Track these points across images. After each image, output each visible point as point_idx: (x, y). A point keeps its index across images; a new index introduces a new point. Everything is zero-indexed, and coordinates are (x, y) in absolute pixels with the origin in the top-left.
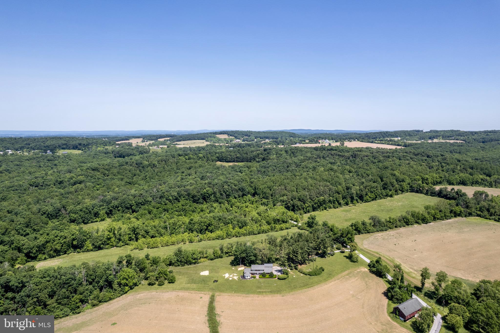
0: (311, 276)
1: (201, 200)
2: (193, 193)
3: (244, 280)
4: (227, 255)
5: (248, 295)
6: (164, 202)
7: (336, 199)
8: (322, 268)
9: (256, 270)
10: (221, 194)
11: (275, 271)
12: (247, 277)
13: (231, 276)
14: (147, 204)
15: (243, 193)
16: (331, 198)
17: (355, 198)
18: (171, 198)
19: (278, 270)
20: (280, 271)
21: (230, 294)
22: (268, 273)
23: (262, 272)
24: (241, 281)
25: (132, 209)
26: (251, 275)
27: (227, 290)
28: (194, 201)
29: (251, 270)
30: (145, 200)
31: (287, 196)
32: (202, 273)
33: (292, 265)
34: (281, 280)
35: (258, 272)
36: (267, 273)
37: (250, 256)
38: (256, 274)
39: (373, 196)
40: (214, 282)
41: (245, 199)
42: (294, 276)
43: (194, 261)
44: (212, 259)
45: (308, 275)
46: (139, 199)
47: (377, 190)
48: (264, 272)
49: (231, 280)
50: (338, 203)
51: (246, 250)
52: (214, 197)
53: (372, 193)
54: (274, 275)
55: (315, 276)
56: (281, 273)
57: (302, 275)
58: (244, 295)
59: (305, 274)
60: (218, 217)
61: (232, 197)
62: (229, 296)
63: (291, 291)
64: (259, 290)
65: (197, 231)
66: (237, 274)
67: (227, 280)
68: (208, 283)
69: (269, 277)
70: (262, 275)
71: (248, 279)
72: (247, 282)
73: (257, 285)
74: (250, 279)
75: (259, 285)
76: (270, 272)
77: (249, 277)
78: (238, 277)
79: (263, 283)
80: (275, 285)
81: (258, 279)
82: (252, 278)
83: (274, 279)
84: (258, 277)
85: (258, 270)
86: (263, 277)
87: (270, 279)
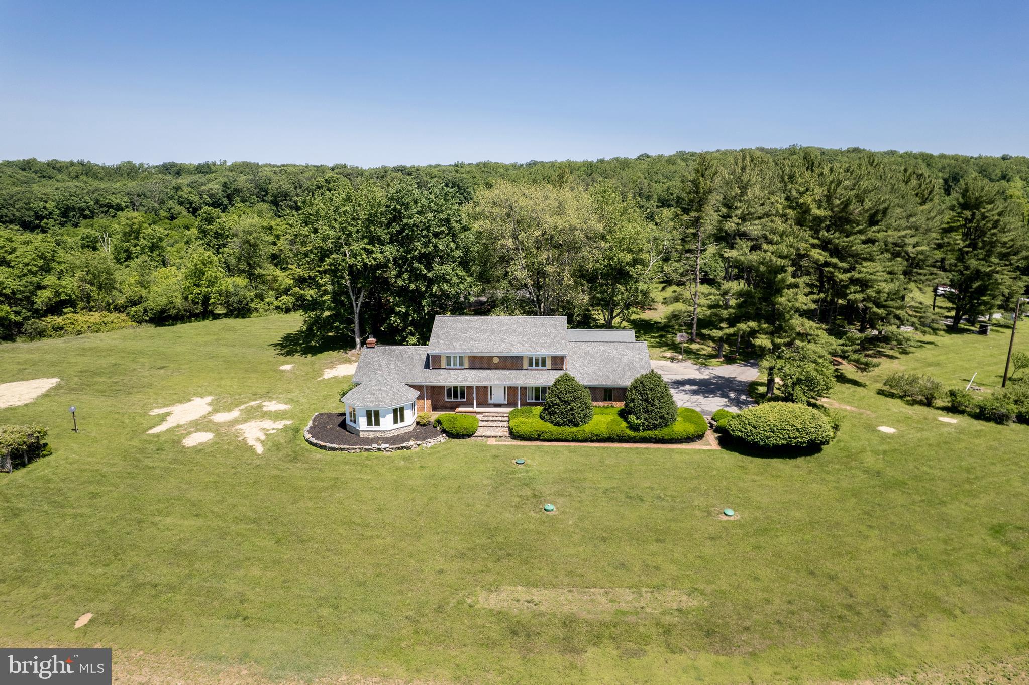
2: (277, 186)
4: (287, 300)
6: (169, 210)
12: (373, 417)
13: (221, 418)
18: (196, 199)
20: (705, 388)
22: (608, 394)
23: (547, 378)
24: (295, 458)
25: (43, 230)
26: (420, 410)
29: (432, 363)
35: (498, 380)
36: (598, 393)
38: (483, 396)
42: (887, 430)
44: (161, 319)
48: (564, 381)
49: (198, 450)
56: (736, 401)
57: (950, 420)
59: (980, 417)
64: (510, 598)
66: (290, 401)
67: (167, 443)
69: (629, 432)
70: (538, 410)
71: (384, 446)
72: (358, 475)
73: (482, 512)
74: (411, 443)
75: (508, 515)
76: (627, 382)
77: (396, 422)
78: (286, 429)
79: (560, 494)
80: (725, 518)
81: (494, 452)
82: (433, 435)
83: (681, 452)
84: (504, 432)
85: (496, 360)
86: (557, 429)
87: (639, 452)
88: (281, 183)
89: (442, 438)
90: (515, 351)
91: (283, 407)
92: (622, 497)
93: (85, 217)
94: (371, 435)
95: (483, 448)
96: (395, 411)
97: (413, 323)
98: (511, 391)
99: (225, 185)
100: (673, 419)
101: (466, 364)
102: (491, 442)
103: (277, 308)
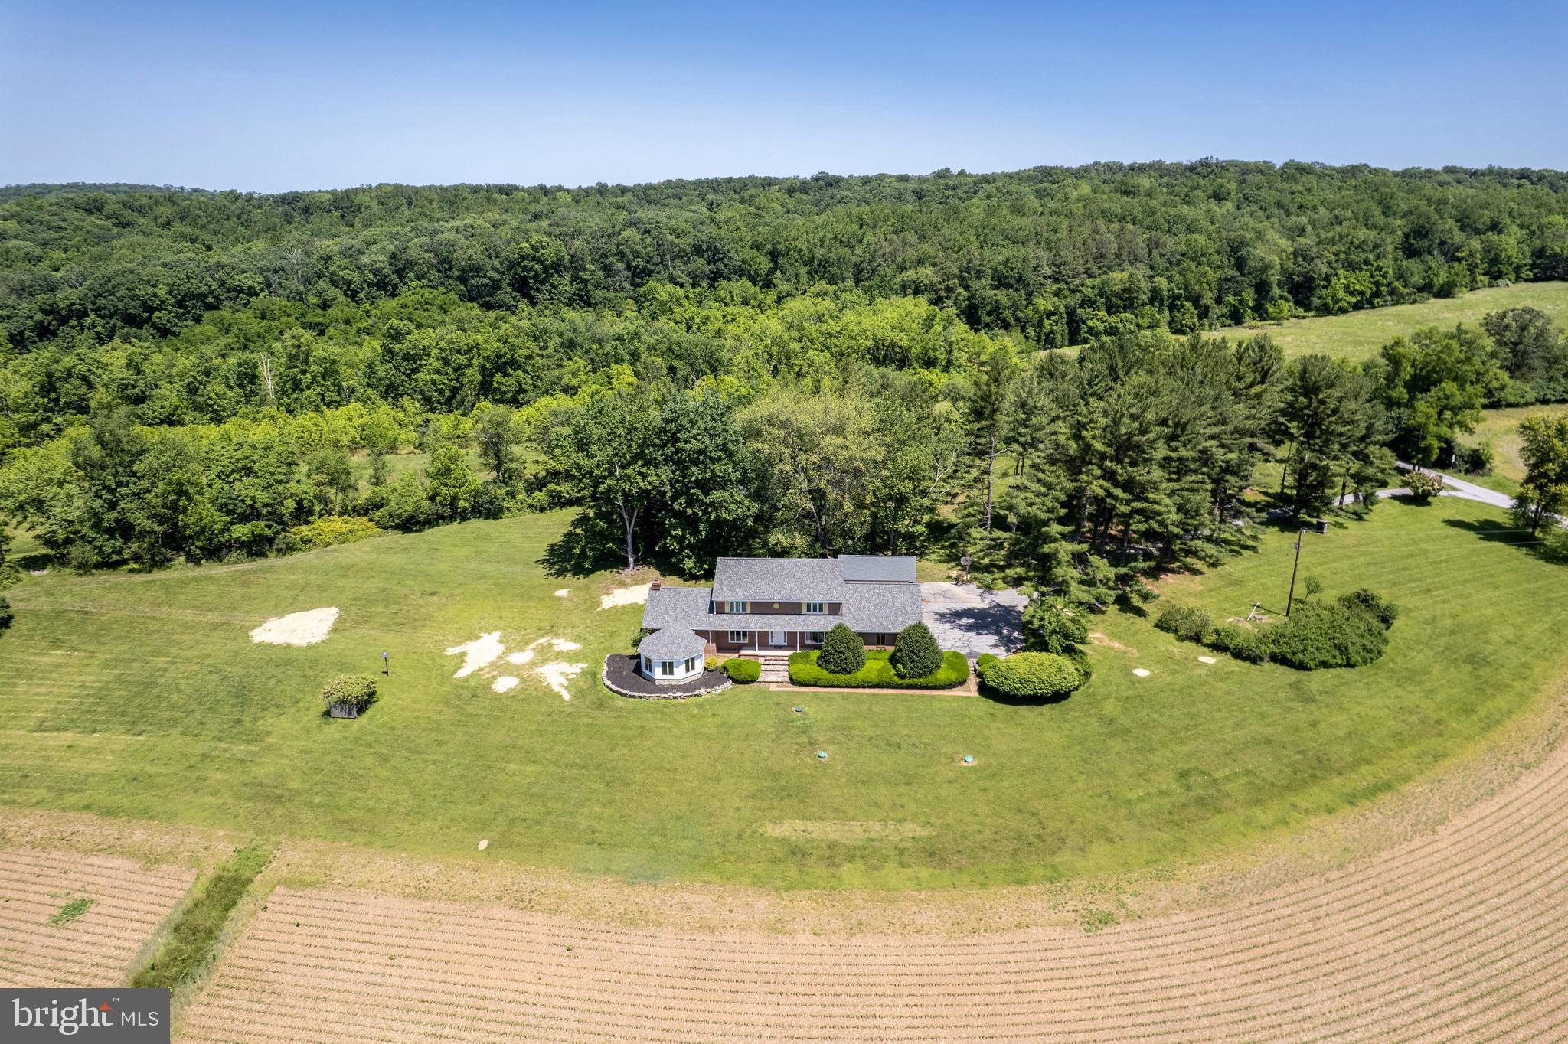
0: (1301, 667)
1: (506, 294)
2: (466, 256)
3: (632, 704)
4: (540, 496)
5: (645, 896)
6: (319, 294)
7: (1186, 288)
8: (1365, 600)
9: (761, 608)
10: (607, 269)
11: (942, 617)
12: (668, 667)
13: (518, 658)
14: (231, 303)
15: (712, 267)
16: (1162, 282)
17: (1276, 291)
18: (355, 277)
19: (968, 613)
20: (982, 621)
21: (430, 870)
22: (881, 639)
23: (823, 624)
24: (601, 705)
25: (154, 326)
26: (707, 656)
27: (417, 813)
28: (470, 296)
29: (715, 607)
30: (222, 284)
31: (934, 265)
32: (273, 624)
33: (1103, 568)
34: (1024, 710)
35: (778, 626)
36: (870, 638)
37: (705, 486)
38: (764, 640)
39: (1362, 282)
40: (327, 714)
41: (723, 294)
42: (1141, 673)
43: (240, 531)
44: (409, 524)
45: (1267, 666)
46: (189, 278)
47: (1378, 257)
48: (840, 628)
49: (510, 696)
50: (1196, 305)
51: (669, 435)
52: (572, 282)
53: (1361, 270)
54: (938, 653)
55: (1343, 671)
56: (1007, 642)
57: (1209, 659)
58: (602, 891)
59: (1239, 654)
60: (561, 335)
61: (658, 280)
62: (420, 894)
63: (1182, 847)
64: (790, 828)
65: (427, 401)
66: (577, 638)
67: (478, 689)
68: (268, 722)
69: (896, 679)
70: (815, 654)
71: (678, 694)
72: (660, 724)
73: (767, 759)
74: (702, 691)
75: (789, 761)
76: (899, 629)
77: (687, 670)
78: (583, 673)
79: (832, 742)
80: (964, 764)
81: (775, 699)
82: (721, 682)
83: (941, 699)
84: (783, 676)
85: (776, 606)
86: (831, 676)
87: (904, 699)
88: (471, 252)
89: (729, 685)
90: (794, 599)
91: (573, 646)
92: (882, 744)
93: (209, 307)
94: (666, 683)
95: (766, 695)
96: (687, 662)
97: (689, 546)
98: (791, 636)
99: (393, 256)
100: (938, 666)
101: (748, 609)
102: (773, 688)
103: (531, 506)
